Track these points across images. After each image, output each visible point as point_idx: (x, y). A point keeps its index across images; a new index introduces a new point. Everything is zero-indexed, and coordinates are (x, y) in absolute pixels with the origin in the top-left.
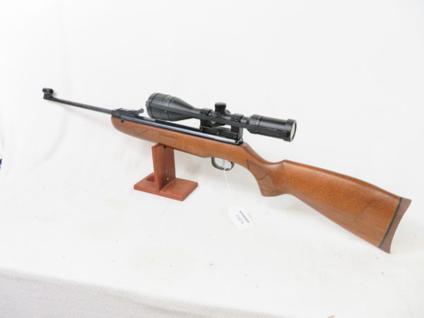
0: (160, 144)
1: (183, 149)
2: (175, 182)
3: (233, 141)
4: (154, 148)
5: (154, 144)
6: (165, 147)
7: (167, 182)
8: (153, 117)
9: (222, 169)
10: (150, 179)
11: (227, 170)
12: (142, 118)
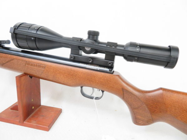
0: (25, 74)
1: (51, 79)
2: (39, 111)
3: (107, 70)
4: (18, 79)
5: (19, 74)
6: (31, 77)
7: (33, 110)
8: (19, 47)
9: (92, 98)
10: (14, 108)
11: (97, 98)
12: (8, 49)
